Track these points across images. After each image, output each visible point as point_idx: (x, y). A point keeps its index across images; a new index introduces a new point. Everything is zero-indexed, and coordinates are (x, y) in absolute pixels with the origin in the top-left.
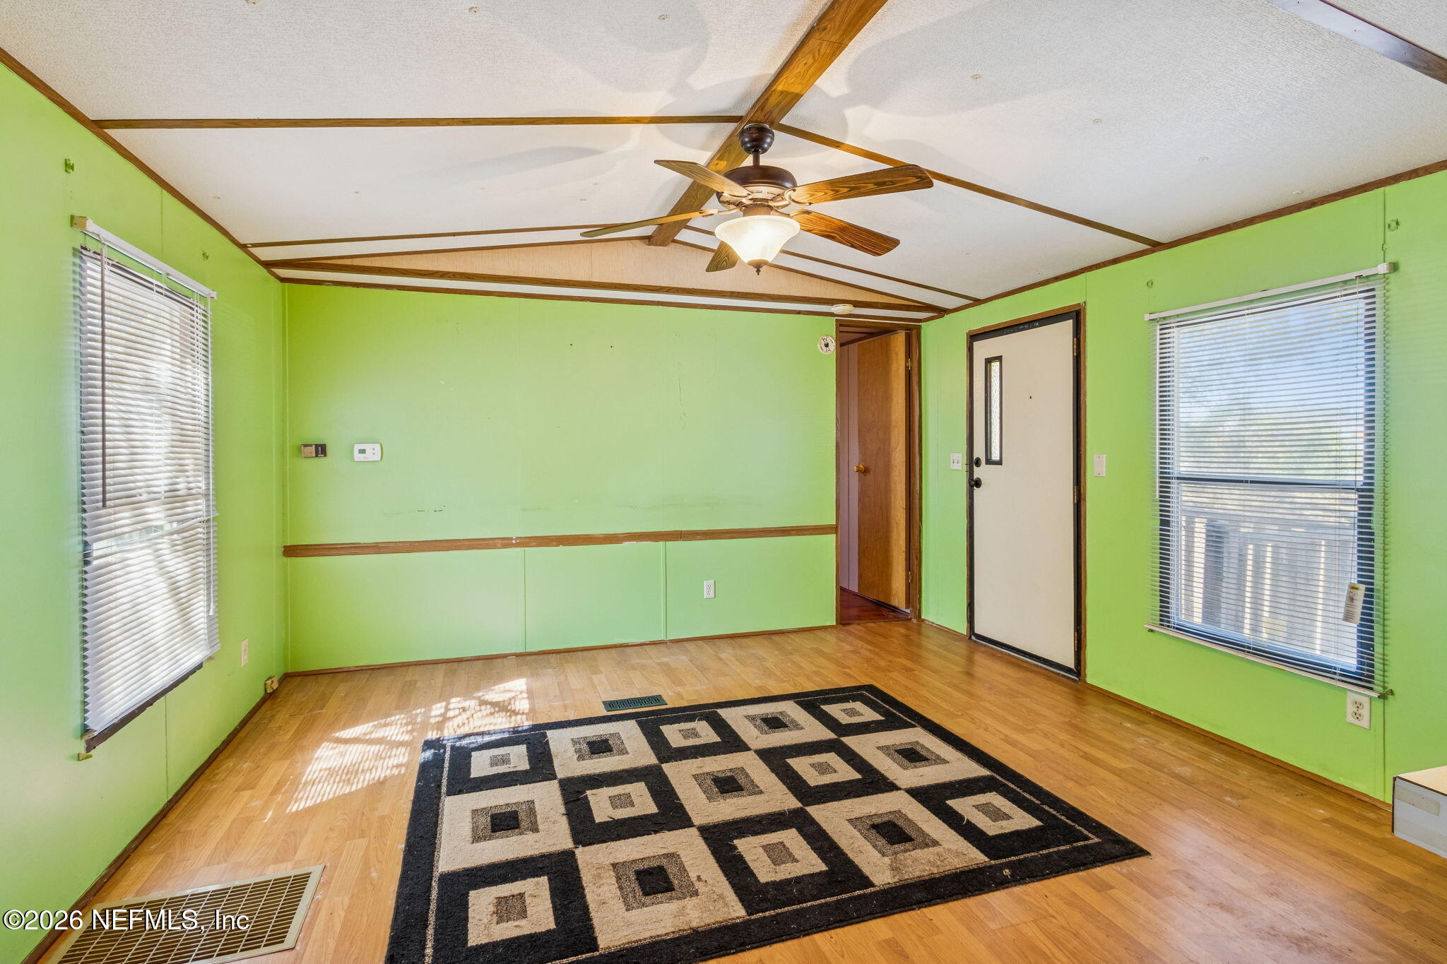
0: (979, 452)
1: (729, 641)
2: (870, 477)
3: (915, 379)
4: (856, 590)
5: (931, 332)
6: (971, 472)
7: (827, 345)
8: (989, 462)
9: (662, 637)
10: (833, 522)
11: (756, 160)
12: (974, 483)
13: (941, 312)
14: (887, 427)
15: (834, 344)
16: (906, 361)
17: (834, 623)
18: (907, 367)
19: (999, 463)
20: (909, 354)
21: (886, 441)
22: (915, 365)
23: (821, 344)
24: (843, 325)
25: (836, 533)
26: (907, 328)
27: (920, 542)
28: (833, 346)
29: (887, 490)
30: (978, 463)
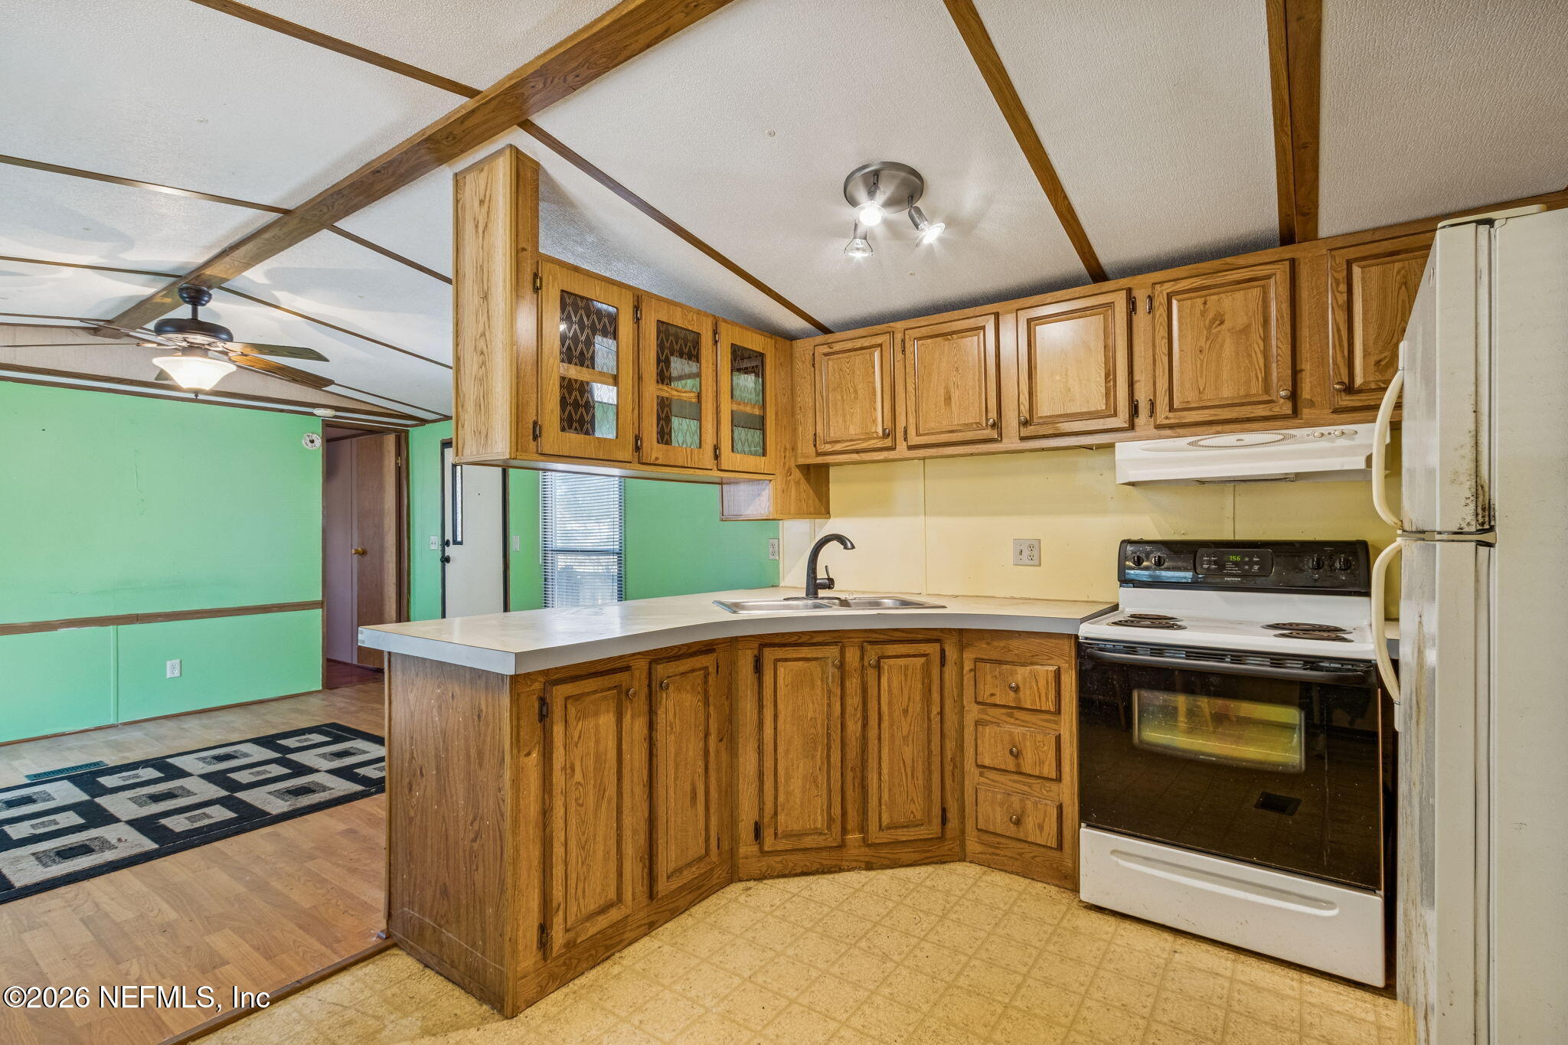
0: (449, 536)
1: (198, 715)
2: (367, 558)
3: (404, 475)
4: (355, 662)
5: (416, 434)
6: (443, 551)
7: (312, 442)
8: (455, 542)
9: (112, 721)
10: (319, 598)
11: (195, 312)
12: (445, 560)
13: (423, 422)
14: (381, 514)
15: (320, 440)
16: (397, 459)
17: (320, 688)
18: (397, 464)
19: (461, 543)
20: (398, 453)
21: (379, 527)
22: (404, 462)
23: (305, 441)
24: (327, 424)
25: (322, 607)
26: (395, 431)
27: (408, 612)
28: (318, 442)
29: (381, 569)
30: (447, 543)
